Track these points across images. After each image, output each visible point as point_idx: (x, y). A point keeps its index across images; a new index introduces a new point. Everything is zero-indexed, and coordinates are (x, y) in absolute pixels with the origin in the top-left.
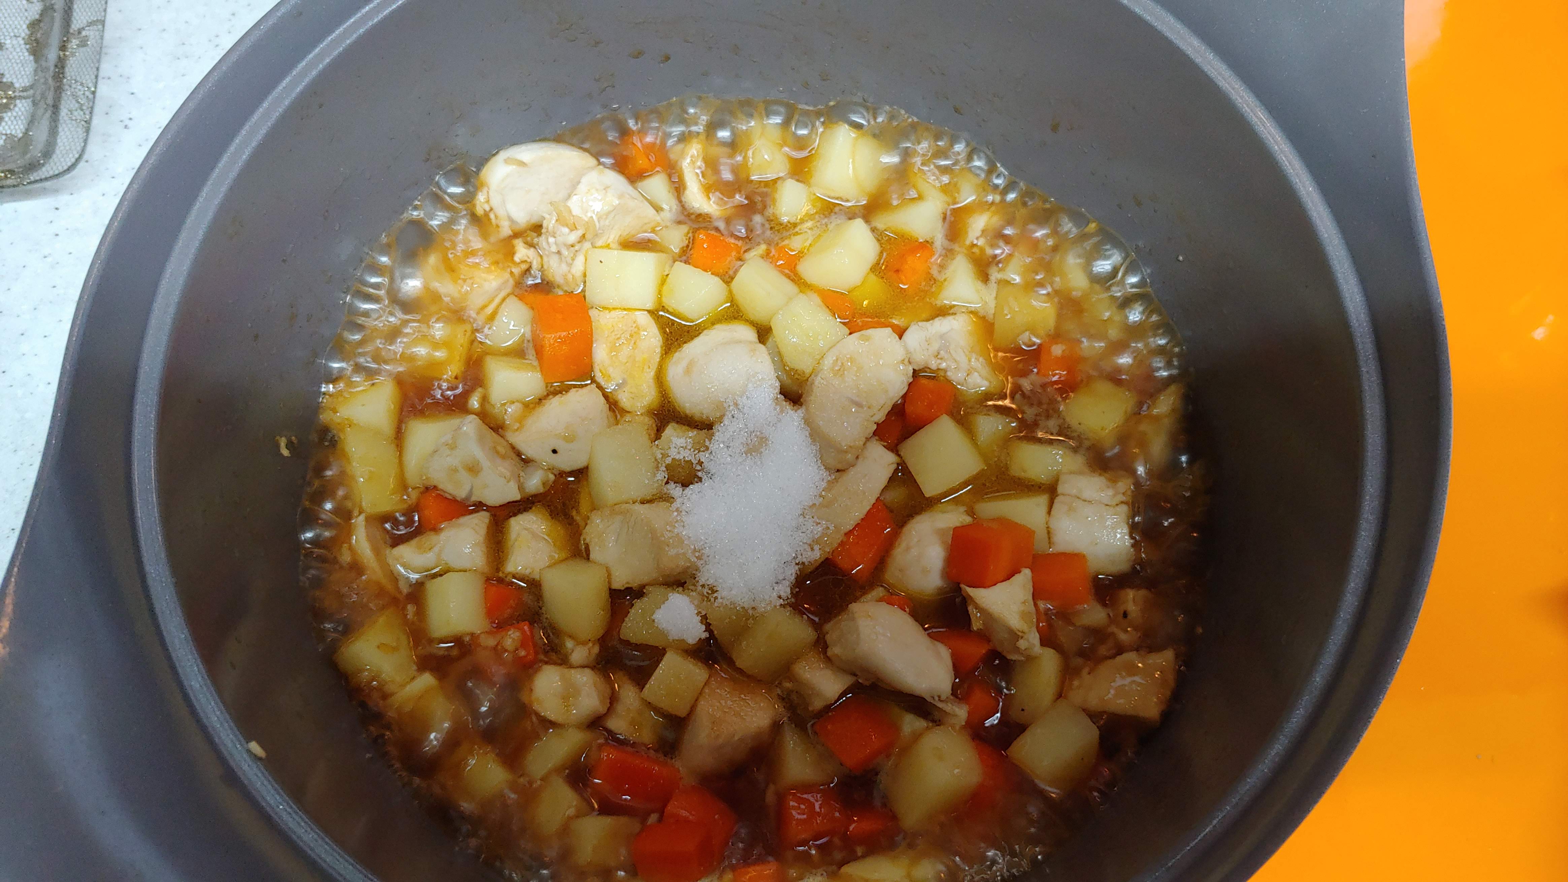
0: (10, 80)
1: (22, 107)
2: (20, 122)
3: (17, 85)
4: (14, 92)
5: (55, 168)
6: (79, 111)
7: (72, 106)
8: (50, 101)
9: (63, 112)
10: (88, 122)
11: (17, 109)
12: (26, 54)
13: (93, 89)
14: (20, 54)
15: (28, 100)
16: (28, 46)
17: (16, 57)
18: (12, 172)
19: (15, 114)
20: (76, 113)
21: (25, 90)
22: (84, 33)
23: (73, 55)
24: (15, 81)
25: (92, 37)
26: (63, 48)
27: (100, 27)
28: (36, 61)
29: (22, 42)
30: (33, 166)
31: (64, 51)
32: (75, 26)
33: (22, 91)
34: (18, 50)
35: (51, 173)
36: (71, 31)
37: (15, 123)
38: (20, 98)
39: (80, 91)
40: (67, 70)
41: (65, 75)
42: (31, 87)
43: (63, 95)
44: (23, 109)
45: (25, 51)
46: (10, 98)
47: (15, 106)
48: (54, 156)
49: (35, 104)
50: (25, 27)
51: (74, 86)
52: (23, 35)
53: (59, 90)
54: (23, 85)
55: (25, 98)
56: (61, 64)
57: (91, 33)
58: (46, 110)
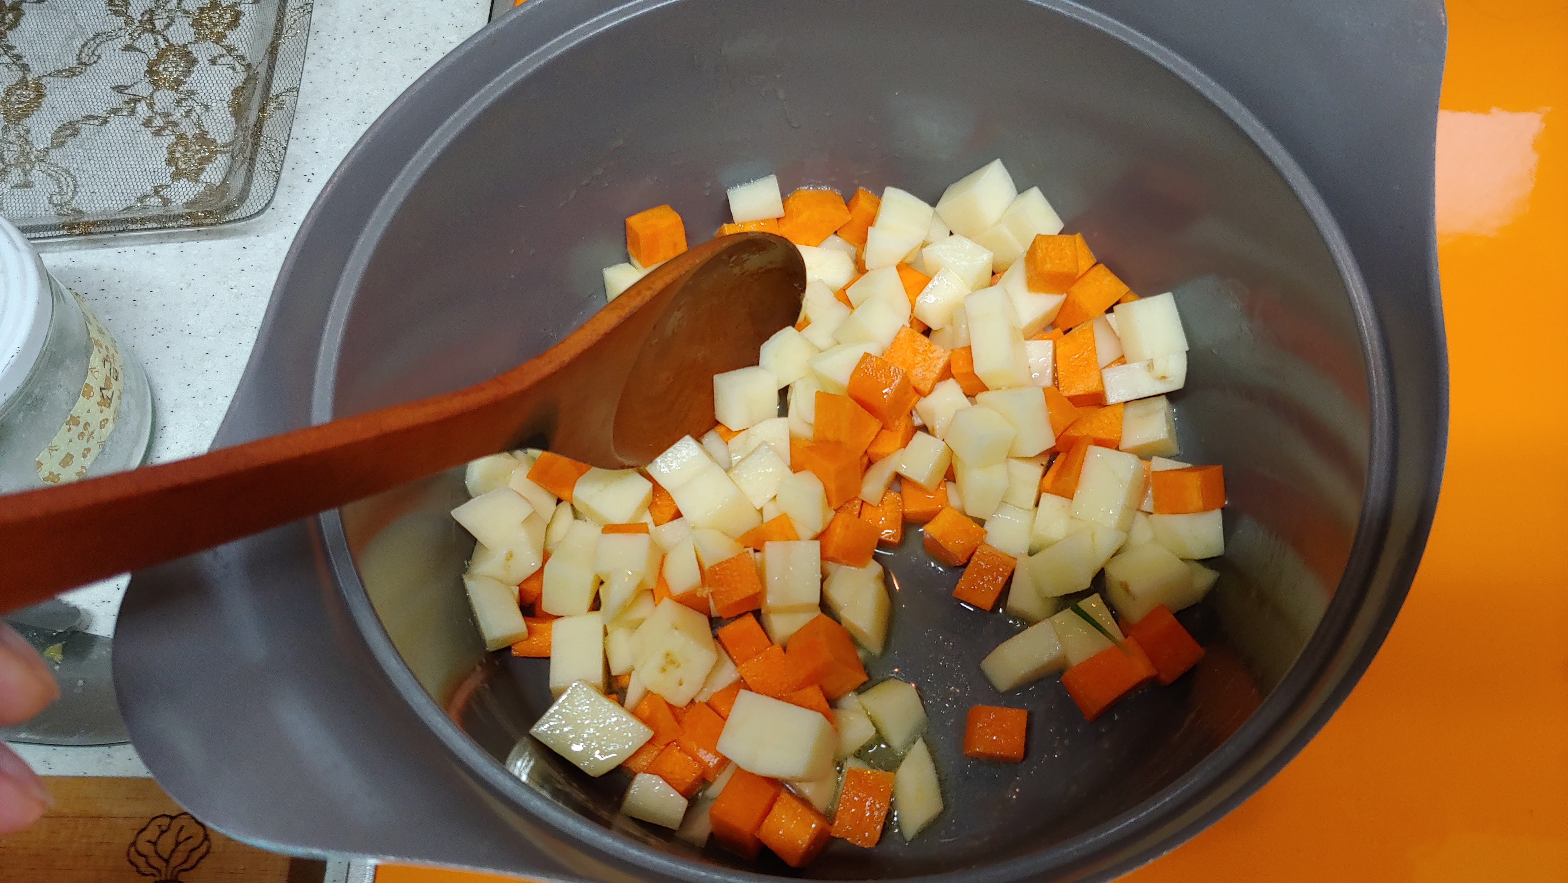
0: (213, 137)
1: (222, 160)
2: (219, 173)
3: (219, 141)
4: (215, 147)
5: (247, 211)
6: (271, 163)
7: (266, 159)
8: (247, 154)
9: (258, 165)
10: (279, 173)
11: (217, 162)
12: (229, 116)
13: (285, 145)
14: (224, 115)
15: (227, 155)
16: (231, 109)
17: (220, 118)
18: (211, 213)
19: (215, 166)
20: (268, 165)
21: (226, 145)
22: (281, 98)
23: (270, 116)
24: (217, 138)
25: (288, 102)
26: (262, 110)
27: (295, 93)
28: (237, 122)
29: (226, 105)
30: (229, 209)
31: (264, 112)
32: (274, 91)
33: (223, 147)
34: (222, 112)
35: (244, 215)
36: (271, 96)
37: (214, 173)
38: (221, 152)
39: (273, 147)
40: (264, 128)
41: (262, 133)
42: (231, 143)
43: (259, 149)
44: (222, 162)
45: (227, 112)
46: (211, 152)
47: (216, 159)
48: (248, 201)
49: (232, 157)
50: (229, 92)
51: (269, 142)
52: (227, 99)
53: (256, 145)
54: (224, 141)
55: (225, 153)
56: (259, 124)
57: (287, 99)
58: (243, 163)
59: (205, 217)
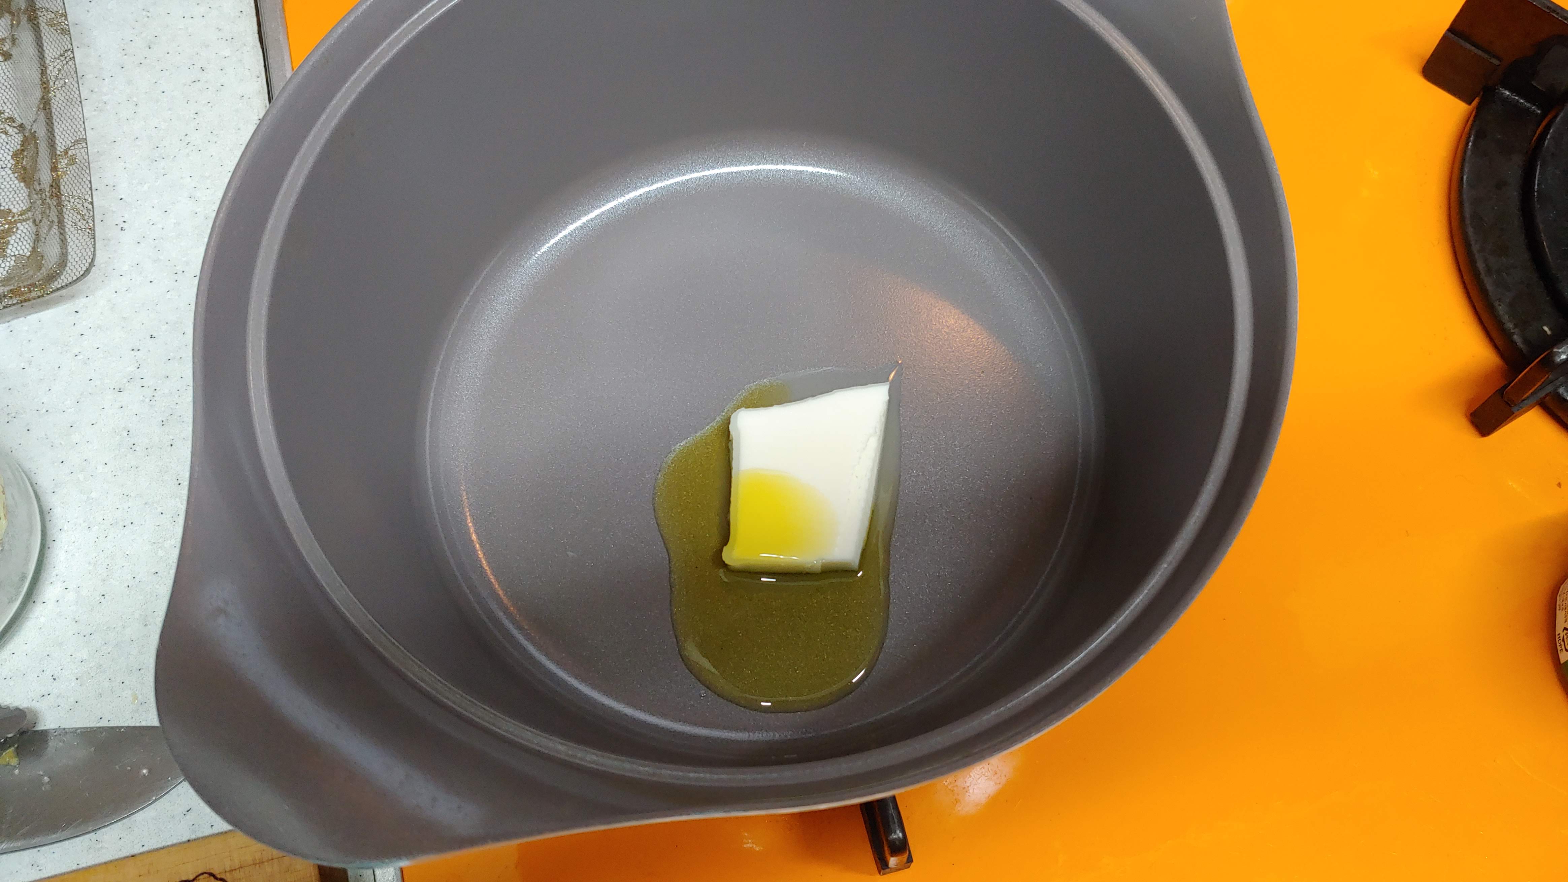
0: (7, 207)
1: (24, 229)
2: (25, 243)
3: (14, 211)
4: (13, 217)
5: (72, 275)
6: (82, 221)
7: (74, 218)
8: (53, 217)
9: (69, 226)
10: (93, 230)
11: (19, 232)
12: (16, 182)
13: (90, 200)
14: (11, 183)
15: (28, 222)
16: (16, 175)
17: (8, 186)
18: (34, 285)
19: (19, 236)
20: (79, 224)
21: (24, 213)
22: (70, 153)
23: (65, 173)
24: (12, 207)
25: (78, 155)
26: (54, 169)
27: (84, 144)
28: (28, 186)
29: (10, 172)
30: (52, 277)
31: (57, 171)
32: (60, 149)
33: (21, 215)
34: (8, 179)
35: (70, 280)
36: (58, 153)
37: (20, 244)
38: (21, 221)
39: (78, 204)
40: (62, 187)
41: (62, 193)
42: (29, 209)
43: (65, 210)
44: (25, 231)
45: (13, 179)
46: (10, 223)
47: (18, 229)
48: (69, 264)
49: (36, 223)
50: (9, 158)
51: (72, 200)
52: (9, 165)
53: (59, 205)
54: (20, 209)
55: (24, 220)
56: (56, 185)
57: (76, 152)
58: (50, 228)
59: (30, 292)
